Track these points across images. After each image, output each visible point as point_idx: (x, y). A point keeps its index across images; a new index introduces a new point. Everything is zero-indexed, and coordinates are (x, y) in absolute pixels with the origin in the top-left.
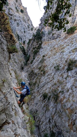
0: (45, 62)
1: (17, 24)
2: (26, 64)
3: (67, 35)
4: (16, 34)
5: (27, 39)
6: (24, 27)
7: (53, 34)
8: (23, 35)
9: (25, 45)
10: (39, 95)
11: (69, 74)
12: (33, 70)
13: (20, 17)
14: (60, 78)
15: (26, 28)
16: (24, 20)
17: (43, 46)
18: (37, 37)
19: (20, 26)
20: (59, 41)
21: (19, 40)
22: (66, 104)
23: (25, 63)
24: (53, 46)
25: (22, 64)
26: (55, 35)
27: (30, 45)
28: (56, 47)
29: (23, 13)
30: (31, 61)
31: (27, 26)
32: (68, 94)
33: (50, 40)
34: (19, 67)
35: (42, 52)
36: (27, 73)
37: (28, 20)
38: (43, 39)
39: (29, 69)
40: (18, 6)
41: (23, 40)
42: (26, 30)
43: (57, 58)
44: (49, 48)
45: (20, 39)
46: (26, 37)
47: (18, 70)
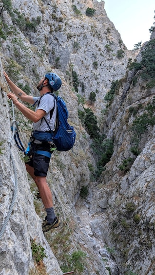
1: (74, 47)
2: (98, 176)
4: (67, 69)
5: (102, 85)
6: (95, 51)
8: (89, 74)
9: (95, 104)
12: (134, 206)
13: (83, 27)
15: (101, 55)
16: (97, 32)
18: (145, 68)
19: (83, 49)
21: (77, 91)
23: (95, 168)
25: (82, 175)
27: (114, 103)
29: (92, 15)
30: (120, 161)
31: (103, 48)
34: (71, 187)
36: (104, 216)
37: (108, 30)
39: (114, 196)
40: (79, 3)
42: (99, 59)
45: (79, 88)
46: (100, 80)
47: (66, 200)
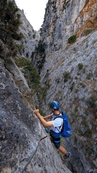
0: (50, 76)
3: (69, 44)
7: (55, 46)
10: (46, 106)
11: (66, 85)
14: (60, 89)
17: (46, 59)
20: (61, 52)
22: (64, 107)
24: (56, 58)
26: (57, 46)
28: (58, 59)
32: (65, 99)
33: (53, 51)
35: (46, 66)
38: (46, 51)
41: (25, 53)
43: (58, 72)
44: (52, 61)
